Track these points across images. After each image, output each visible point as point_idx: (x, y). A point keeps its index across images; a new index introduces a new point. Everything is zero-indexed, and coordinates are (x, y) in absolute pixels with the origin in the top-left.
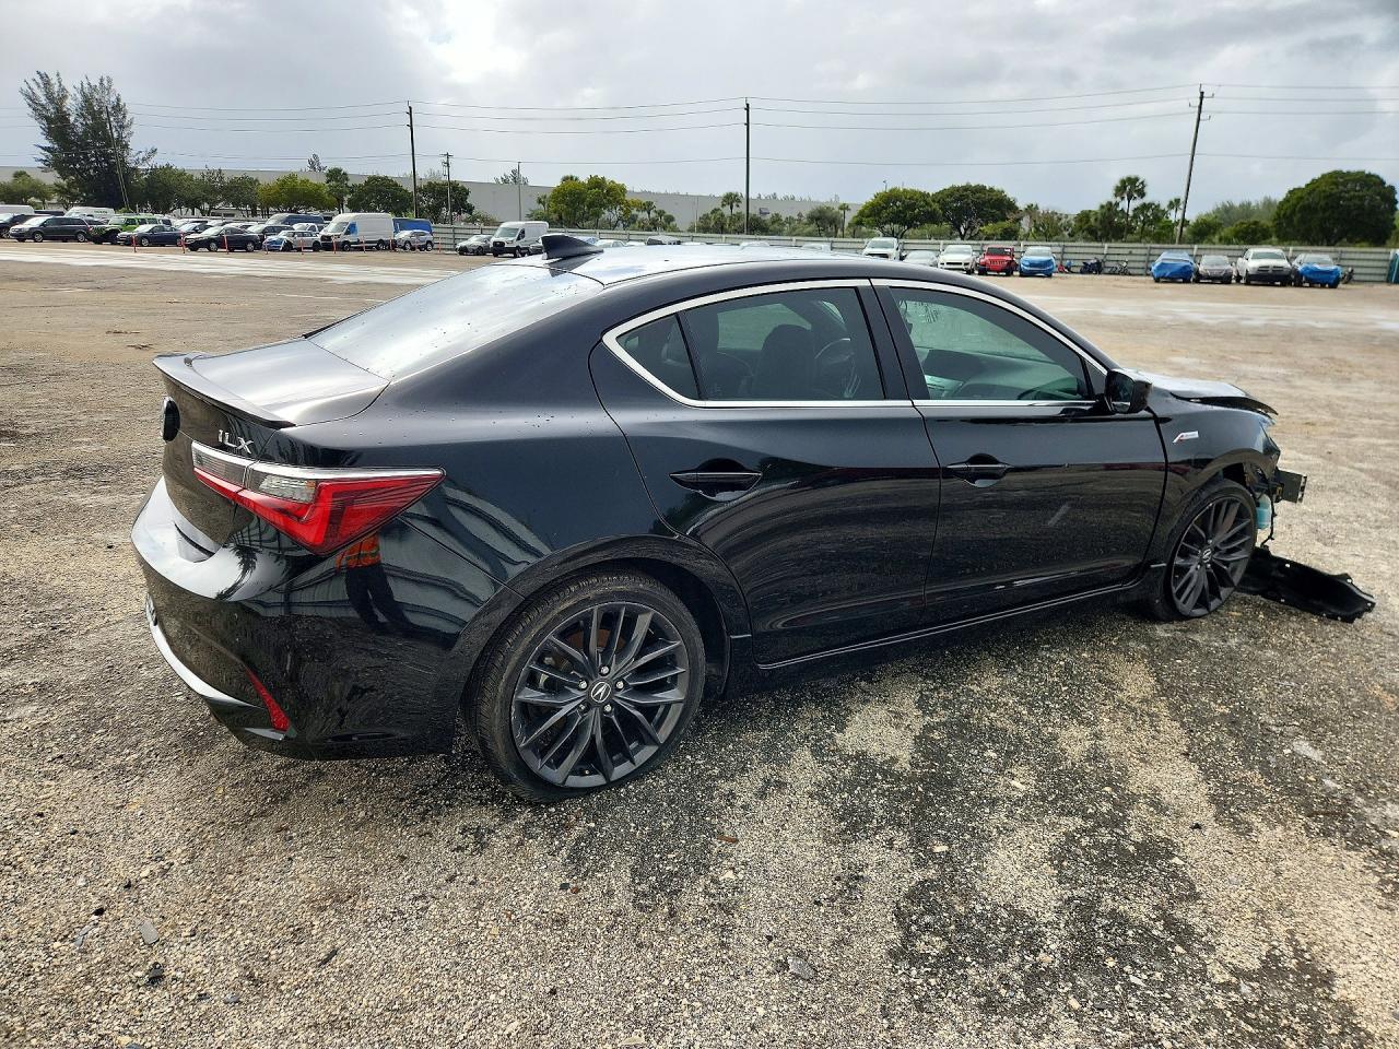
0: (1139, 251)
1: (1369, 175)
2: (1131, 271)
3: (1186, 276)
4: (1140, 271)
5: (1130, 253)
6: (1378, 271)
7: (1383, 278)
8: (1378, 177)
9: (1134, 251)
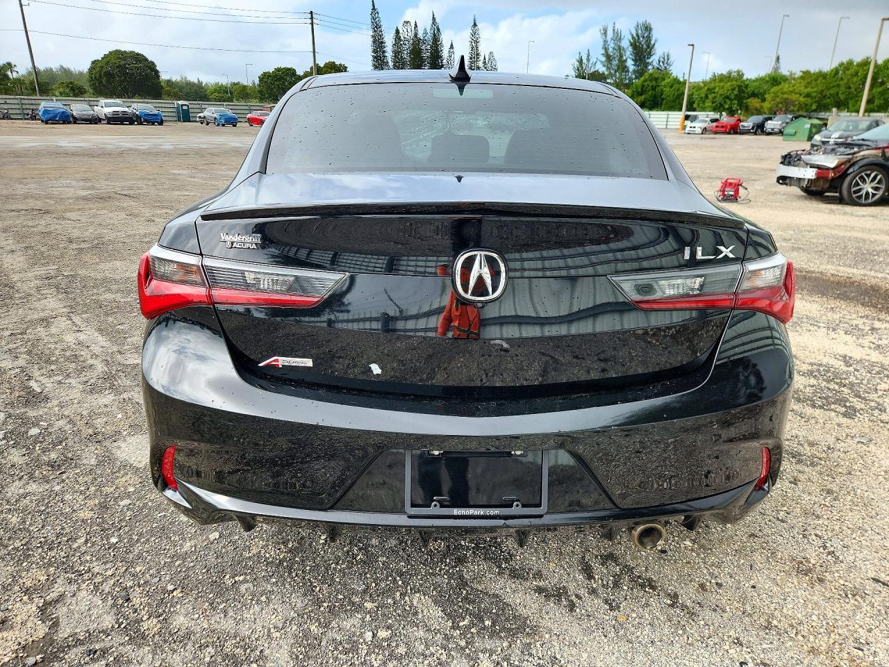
0: (12, 101)
1: (138, 54)
2: (12, 116)
3: (66, 119)
4: (19, 117)
5: (6, 103)
6: (172, 114)
7: (176, 119)
8: (143, 56)
9: (8, 101)
